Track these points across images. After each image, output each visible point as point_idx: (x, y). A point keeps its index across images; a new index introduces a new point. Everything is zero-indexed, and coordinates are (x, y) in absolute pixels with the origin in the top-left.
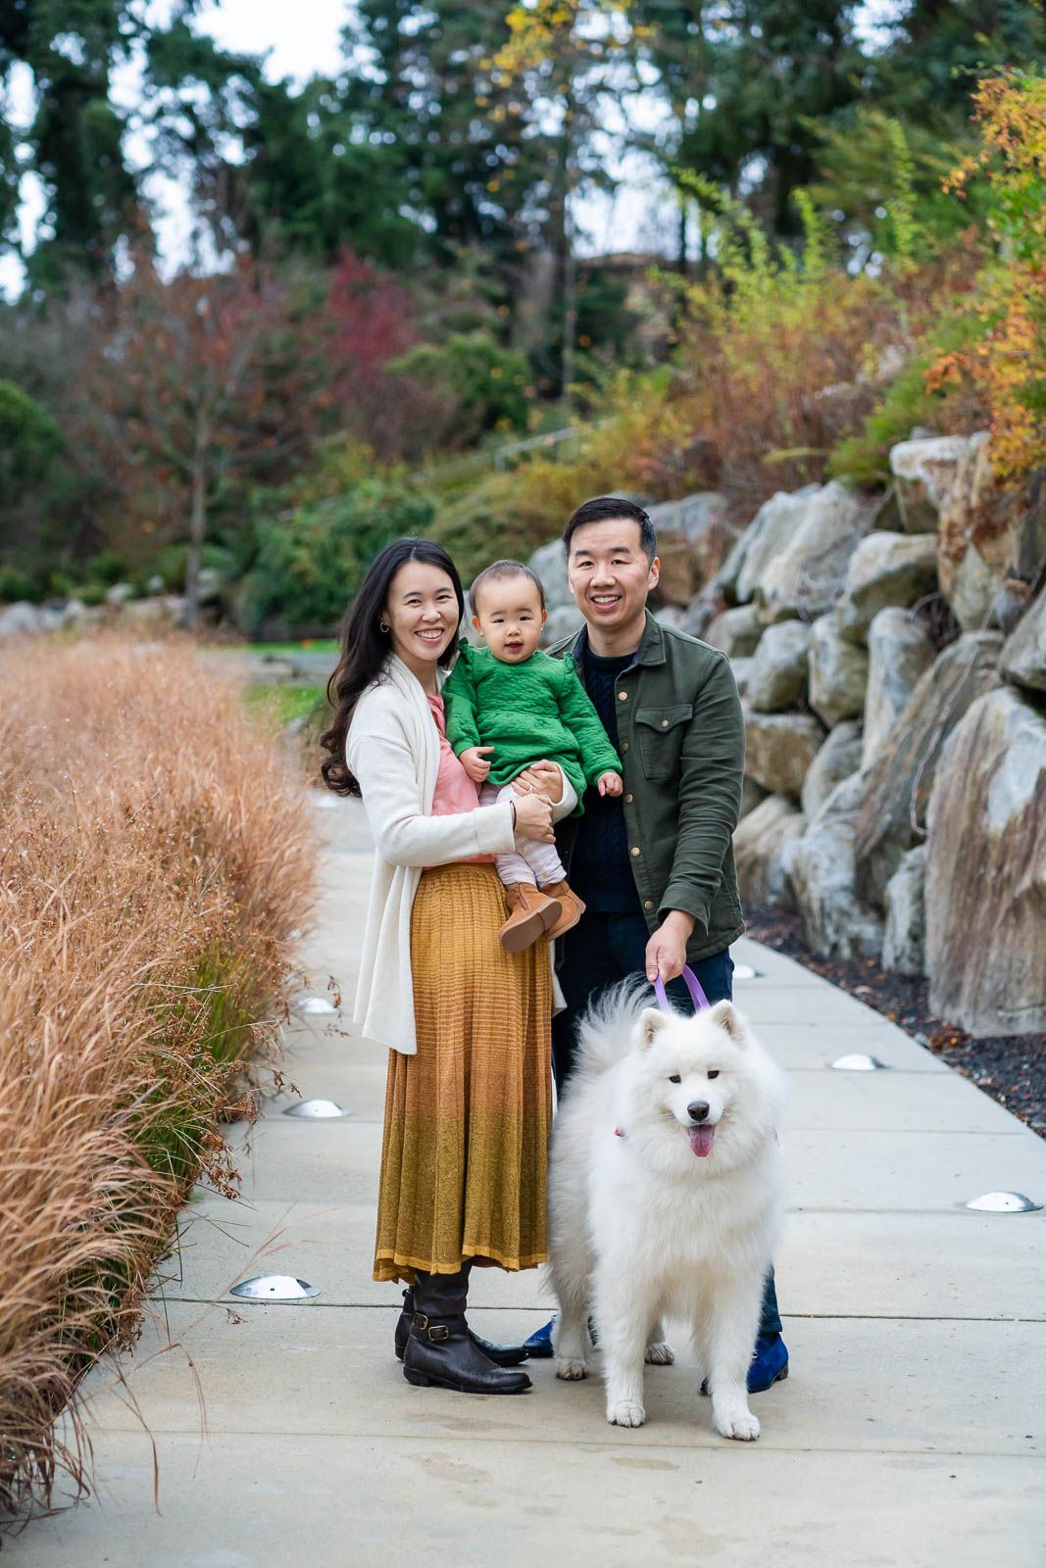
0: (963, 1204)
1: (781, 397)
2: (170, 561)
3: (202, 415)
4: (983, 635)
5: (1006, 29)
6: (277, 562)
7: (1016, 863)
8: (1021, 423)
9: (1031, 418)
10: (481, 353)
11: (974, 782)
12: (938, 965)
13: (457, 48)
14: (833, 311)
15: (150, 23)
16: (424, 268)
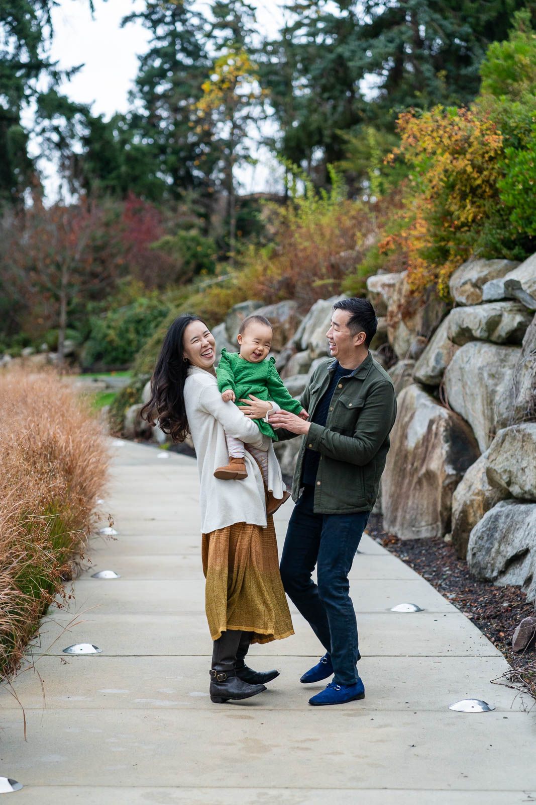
0: (389, 609)
1: (320, 256)
2: (50, 337)
3: (65, 269)
4: (407, 362)
5: (429, 89)
6: (100, 336)
7: (420, 461)
8: (421, 266)
9: (425, 264)
10: (193, 239)
11: (402, 427)
12: (387, 508)
13: (182, 99)
14: (344, 218)
15: (38, 90)
16: (168, 201)
